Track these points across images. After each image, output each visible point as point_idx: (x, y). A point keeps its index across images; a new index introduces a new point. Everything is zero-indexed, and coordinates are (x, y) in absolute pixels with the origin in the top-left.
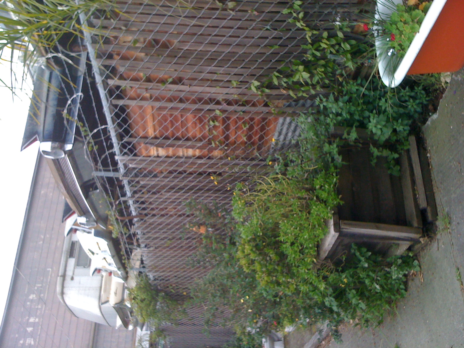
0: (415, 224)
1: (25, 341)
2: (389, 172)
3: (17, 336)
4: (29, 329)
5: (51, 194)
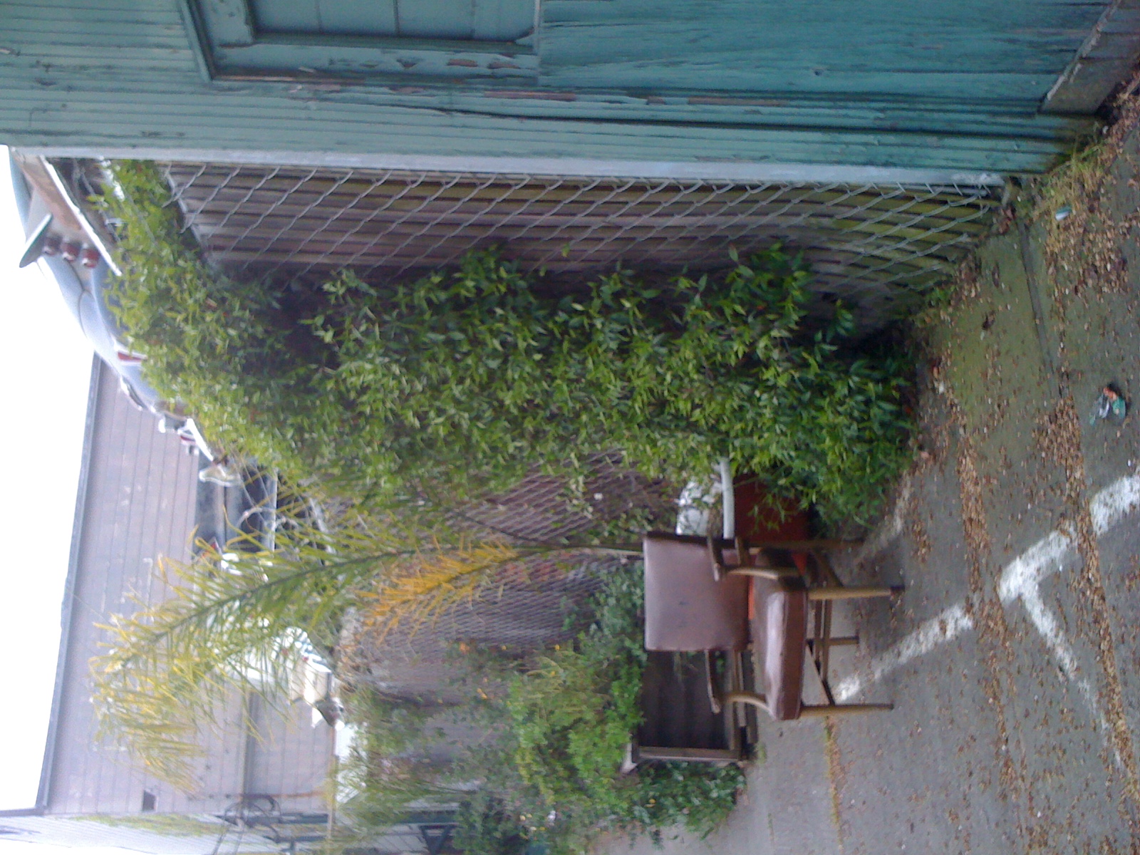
0: (732, 748)
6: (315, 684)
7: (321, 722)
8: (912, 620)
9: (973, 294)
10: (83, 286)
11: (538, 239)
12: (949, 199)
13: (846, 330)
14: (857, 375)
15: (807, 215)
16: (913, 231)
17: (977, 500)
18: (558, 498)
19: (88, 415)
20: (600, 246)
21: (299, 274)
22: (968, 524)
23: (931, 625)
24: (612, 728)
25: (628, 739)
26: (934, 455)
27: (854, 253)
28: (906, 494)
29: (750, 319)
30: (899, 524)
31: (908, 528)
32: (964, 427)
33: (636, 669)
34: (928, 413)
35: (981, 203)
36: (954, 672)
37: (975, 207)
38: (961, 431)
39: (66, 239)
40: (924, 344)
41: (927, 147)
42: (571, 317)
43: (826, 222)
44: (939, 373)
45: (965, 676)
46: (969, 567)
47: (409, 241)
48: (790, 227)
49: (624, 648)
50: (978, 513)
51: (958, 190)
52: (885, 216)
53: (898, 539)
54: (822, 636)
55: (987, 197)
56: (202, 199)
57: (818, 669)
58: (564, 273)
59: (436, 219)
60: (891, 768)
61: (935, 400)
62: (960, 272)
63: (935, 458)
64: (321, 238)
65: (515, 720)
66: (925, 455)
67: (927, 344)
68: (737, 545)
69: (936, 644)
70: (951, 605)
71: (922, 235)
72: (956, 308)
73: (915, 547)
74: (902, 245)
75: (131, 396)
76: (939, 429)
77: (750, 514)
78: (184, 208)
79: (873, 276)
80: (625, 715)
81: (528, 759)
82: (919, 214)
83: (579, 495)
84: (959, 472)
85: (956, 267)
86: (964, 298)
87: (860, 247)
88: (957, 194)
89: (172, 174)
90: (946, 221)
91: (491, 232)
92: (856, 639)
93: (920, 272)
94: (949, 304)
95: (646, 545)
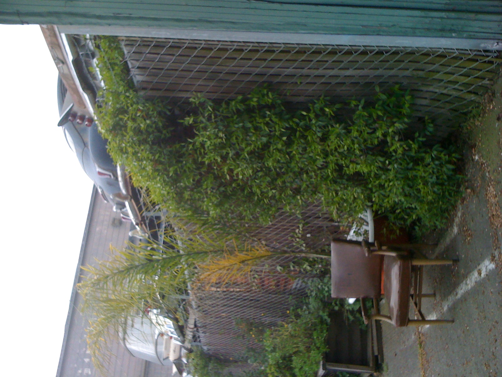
0: (371, 365)
1: (83, 371)
2: (360, 327)
3: (76, 365)
4: (87, 360)
5: (106, 231)
6: (174, 351)
7: (176, 373)
8: (463, 275)
9: (491, 107)
10: (85, 144)
11: (286, 83)
12: (479, 58)
13: (430, 132)
14: (436, 150)
15: (412, 69)
16: (462, 78)
17: (496, 205)
18: (289, 238)
19: (83, 240)
20: (314, 87)
21: (179, 103)
22: (492, 218)
23: (473, 274)
24: (313, 354)
25: (321, 359)
26: (473, 191)
27: (433, 92)
28: (459, 214)
29: (385, 119)
30: (456, 230)
31: (460, 231)
32: (489, 172)
33: (325, 326)
34: (470, 171)
35: (494, 60)
36: (486, 293)
37: (491, 62)
38: (487, 174)
39: (79, 114)
40: (467, 140)
41: (470, 20)
42: (301, 122)
43: (421, 73)
44: (475, 151)
45: (492, 292)
46: (493, 239)
47: (228, 84)
48: (404, 76)
49: (319, 316)
50: (497, 211)
51: (484, 54)
52: (449, 69)
53: (456, 237)
54: (418, 293)
55: (497, 57)
56: (138, 60)
57: (416, 306)
58: (298, 103)
59: (240, 70)
60: (453, 352)
61: (473, 165)
62: (485, 100)
63: (474, 191)
64: (189, 83)
65: (267, 351)
66: (469, 191)
67: (469, 139)
68: (376, 244)
69: (476, 282)
70: (483, 260)
71: (466, 80)
72: (483, 117)
73: (464, 238)
74: (456, 86)
75: (102, 195)
76: (476, 177)
77: (382, 232)
78: (130, 66)
79: (442, 106)
80: (319, 348)
81: (273, 369)
82: (465, 68)
83: (300, 236)
84: (486, 194)
85: (483, 98)
86: (487, 111)
87: (436, 89)
88: (484, 56)
89: (126, 45)
90: (477, 72)
91: (265, 78)
92: (434, 295)
93: (465, 102)
94: (480, 116)
95: (332, 245)
